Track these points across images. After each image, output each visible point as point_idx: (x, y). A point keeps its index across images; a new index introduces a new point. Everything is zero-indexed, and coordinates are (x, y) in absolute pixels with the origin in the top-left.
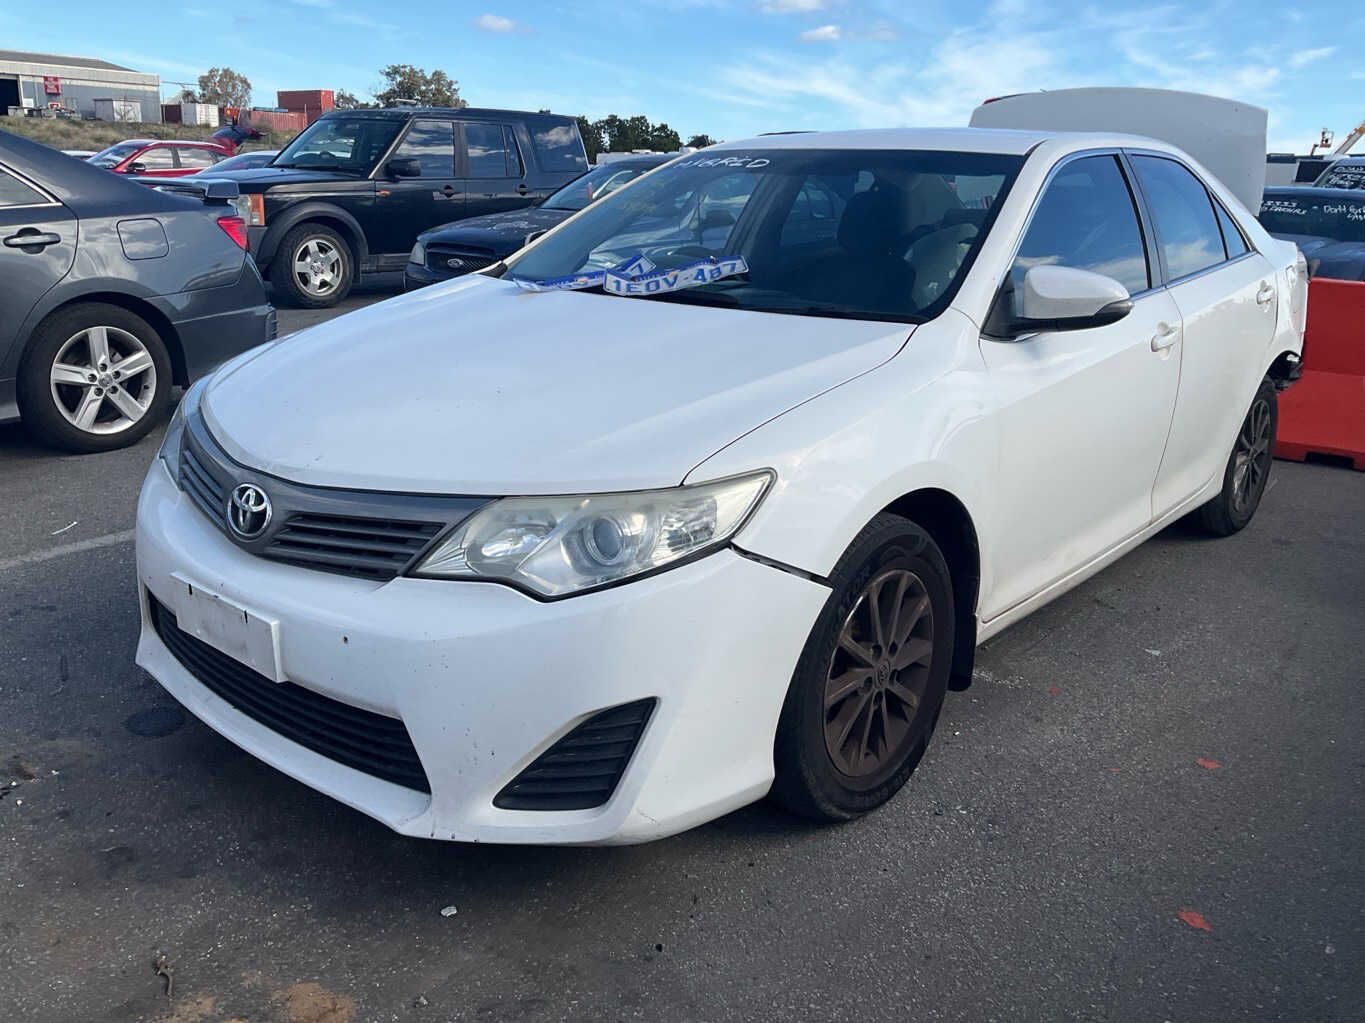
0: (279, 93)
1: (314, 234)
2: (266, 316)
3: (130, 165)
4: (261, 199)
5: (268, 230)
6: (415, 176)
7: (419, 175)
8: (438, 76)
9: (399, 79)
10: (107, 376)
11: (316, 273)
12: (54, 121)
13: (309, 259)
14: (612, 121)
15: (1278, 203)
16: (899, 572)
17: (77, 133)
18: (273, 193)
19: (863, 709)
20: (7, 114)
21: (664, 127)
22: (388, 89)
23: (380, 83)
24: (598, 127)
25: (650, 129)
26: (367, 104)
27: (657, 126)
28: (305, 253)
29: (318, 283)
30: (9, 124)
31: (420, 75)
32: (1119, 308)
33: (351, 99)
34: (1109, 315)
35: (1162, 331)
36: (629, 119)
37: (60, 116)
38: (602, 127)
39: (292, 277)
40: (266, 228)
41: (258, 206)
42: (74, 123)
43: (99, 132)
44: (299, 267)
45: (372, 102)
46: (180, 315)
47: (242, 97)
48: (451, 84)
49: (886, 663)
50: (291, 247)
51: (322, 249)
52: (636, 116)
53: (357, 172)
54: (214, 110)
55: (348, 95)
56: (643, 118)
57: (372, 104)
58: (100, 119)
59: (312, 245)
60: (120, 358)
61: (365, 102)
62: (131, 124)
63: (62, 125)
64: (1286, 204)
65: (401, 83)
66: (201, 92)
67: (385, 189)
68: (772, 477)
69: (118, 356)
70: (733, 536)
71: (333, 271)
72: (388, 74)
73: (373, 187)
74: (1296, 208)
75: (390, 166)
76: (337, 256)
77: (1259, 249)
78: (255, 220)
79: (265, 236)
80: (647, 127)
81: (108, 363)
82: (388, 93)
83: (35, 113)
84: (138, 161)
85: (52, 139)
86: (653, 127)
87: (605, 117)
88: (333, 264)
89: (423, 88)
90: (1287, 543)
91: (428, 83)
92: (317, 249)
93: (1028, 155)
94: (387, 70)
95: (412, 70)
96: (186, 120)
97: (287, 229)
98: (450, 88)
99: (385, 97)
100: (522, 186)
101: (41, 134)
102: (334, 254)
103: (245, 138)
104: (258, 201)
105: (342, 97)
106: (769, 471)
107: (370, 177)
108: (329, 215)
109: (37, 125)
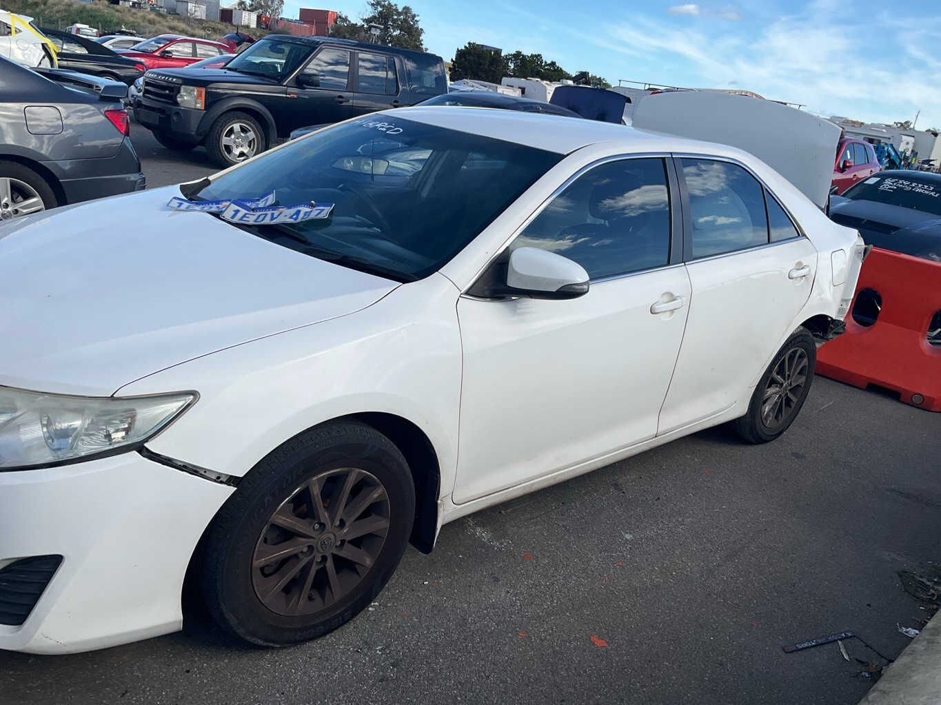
0: (301, 9)
1: (239, 119)
2: (136, 182)
3: (162, 52)
4: (203, 90)
5: (206, 113)
6: (316, 86)
7: (318, 86)
8: (407, 10)
9: (380, 9)
10: (9, 212)
11: (237, 147)
12: (147, 12)
13: (233, 136)
14: (518, 54)
15: (920, 185)
16: (345, 469)
17: (159, 22)
18: (211, 88)
19: (304, 567)
20: (118, 3)
21: (553, 64)
22: (371, 15)
23: (367, 10)
24: (507, 58)
25: (543, 64)
26: (356, 24)
27: (549, 62)
28: (231, 131)
29: (238, 154)
30: (118, 11)
31: (394, 8)
32: (574, 289)
33: (345, 20)
34: (568, 292)
35: (666, 298)
36: (530, 55)
37: (153, 9)
38: (509, 59)
39: (219, 147)
40: (205, 111)
41: (201, 96)
42: (160, 15)
43: (175, 23)
44: (225, 140)
45: (360, 23)
46: (66, 174)
47: (277, 9)
48: (414, 16)
49: (332, 536)
50: (221, 126)
51: (243, 130)
52: (534, 53)
53: (274, 79)
54: (254, 16)
55: (343, 16)
56: (539, 55)
57: (359, 24)
58: (178, 14)
59: (237, 127)
60: (22, 200)
61: (354, 23)
62: (197, 20)
63: (152, 16)
64: (926, 186)
65: (380, 13)
66: (250, 2)
67: (294, 92)
68: (195, 399)
69: (20, 198)
70: (146, 440)
71: (250, 146)
72: (373, 5)
73: (287, 91)
74: (932, 191)
75: (300, 78)
76: (254, 136)
77: (807, 235)
78: (198, 105)
79: (203, 117)
80: (542, 62)
81: (9, 203)
82: (371, 18)
83: (136, 5)
84: (168, 49)
85: (142, 24)
86: (546, 62)
87: (513, 52)
88: (251, 141)
89: (395, 17)
90: (803, 457)
91: (399, 14)
92: (240, 130)
93: (568, 155)
94: (373, 2)
95: (389, 4)
96: (235, 21)
97: (219, 114)
98: (413, 19)
99: (368, 21)
100: (396, 101)
101: (135, 20)
102: (251, 135)
103: (244, 41)
104: (201, 92)
105: (340, 17)
106: (194, 393)
107: (284, 84)
108: (251, 107)
109: (135, 14)
